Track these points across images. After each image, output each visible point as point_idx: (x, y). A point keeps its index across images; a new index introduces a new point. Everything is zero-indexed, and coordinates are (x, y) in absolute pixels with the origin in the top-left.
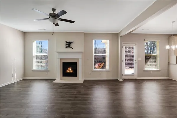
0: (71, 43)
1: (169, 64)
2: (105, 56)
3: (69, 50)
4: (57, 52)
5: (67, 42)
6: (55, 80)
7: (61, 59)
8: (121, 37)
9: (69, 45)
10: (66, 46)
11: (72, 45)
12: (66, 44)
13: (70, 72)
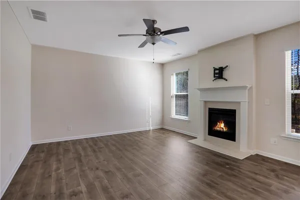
0: (224, 68)
3: (220, 83)
4: (199, 89)
5: (215, 69)
6: (196, 138)
7: (205, 102)
9: (219, 73)
10: (214, 77)
11: (226, 74)
12: (215, 74)
13: (222, 130)
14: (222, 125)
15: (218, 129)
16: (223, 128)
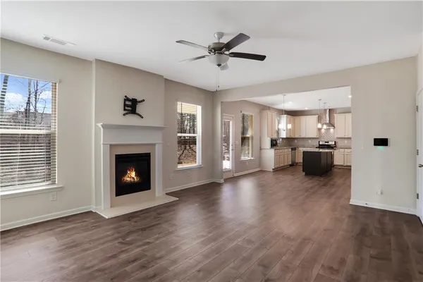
0: (140, 102)
1: (261, 149)
2: (194, 137)
4: (102, 126)
5: (127, 99)
7: (111, 146)
8: (222, 102)
9: (131, 106)
10: (125, 110)
11: (139, 109)
12: (125, 105)
13: (132, 180)
14: (133, 174)
15: (128, 179)
16: (133, 178)
